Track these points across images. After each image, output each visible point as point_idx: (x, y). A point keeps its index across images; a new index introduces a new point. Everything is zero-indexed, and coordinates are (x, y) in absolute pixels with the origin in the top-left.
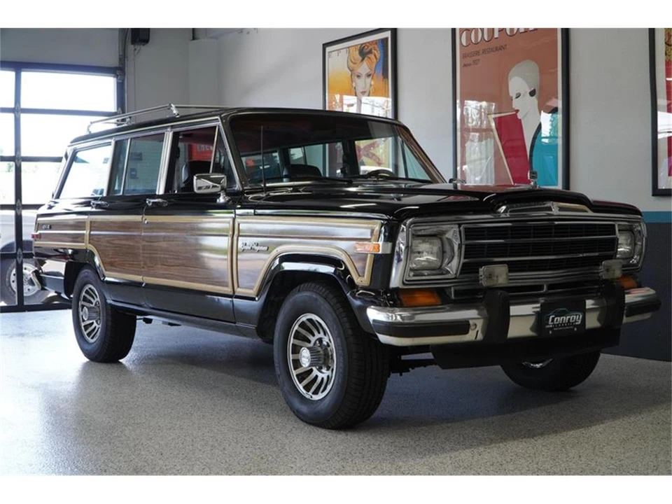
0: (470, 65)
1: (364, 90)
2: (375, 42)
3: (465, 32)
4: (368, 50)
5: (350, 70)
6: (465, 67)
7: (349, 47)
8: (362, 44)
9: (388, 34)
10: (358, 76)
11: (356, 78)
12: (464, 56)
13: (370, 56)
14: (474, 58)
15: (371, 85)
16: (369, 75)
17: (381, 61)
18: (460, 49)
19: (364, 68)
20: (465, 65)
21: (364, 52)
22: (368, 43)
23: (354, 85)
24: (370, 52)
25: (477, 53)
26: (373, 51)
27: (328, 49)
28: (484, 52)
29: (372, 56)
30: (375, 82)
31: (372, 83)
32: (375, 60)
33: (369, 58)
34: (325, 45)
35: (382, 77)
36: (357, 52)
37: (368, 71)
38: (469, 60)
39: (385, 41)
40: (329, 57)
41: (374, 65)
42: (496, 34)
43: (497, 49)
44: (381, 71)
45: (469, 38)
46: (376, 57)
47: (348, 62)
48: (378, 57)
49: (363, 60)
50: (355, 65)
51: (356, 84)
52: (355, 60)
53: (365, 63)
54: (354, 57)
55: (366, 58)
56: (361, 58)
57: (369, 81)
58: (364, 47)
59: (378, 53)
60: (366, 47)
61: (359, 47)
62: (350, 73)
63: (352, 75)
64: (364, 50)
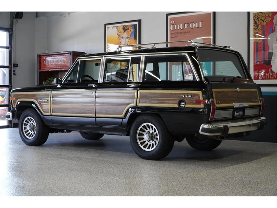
0: (174, 37)
1: (125, 43)
2: (131, 26)
3: (172, 25)
4: (127, 28)
5: (118, 35)
6: (172, 38)
7: (118, 26)
8: (124, 26)
9: (137, 23)
10: (122, 38)
11: (121, 39)
12: (171, 34)
13: (128, 30)
14: (176, 35)
15: (128, 42)
16: (127, 38)
17: (134, 33)
18: (170, 31)
19: (125, 35)
20: (172, 37)
21: (125, 29)
22: (127, 25)
23: (120, 41)
24: (128, 29)
25: (178, 33)
26: (130, 29)
27: (107, 26)
28: (180, 33)
29: (129, 31)
30: (130, 41)
31: (129, 41)
32: (130, 32)
34: (106, 25)
35: (134, 39)
36: (122, 29)
37: (127, 36)
38: (173, 36)
39: (135, 26)
40: (108, 29)
42: (186, 27)
43: (186, 32)
44: (133, 37)
45: (174, 27)
46: (131, 31)
47: (117, 32)
48: (132, 31)
49: (124, 32)
50: (121, 34)
51: (121, 41)
52: (120, 31)
53: (125, 33)
54: (120, 30)
55: (126, 31)
56: (123, 31)
57: (127, 40)
58: (125, 27)
59: (132, 30)
60: (126, 27)
61: (123, 26)
62: (118, 36)
63: (119, 37)
64: (125, 28)
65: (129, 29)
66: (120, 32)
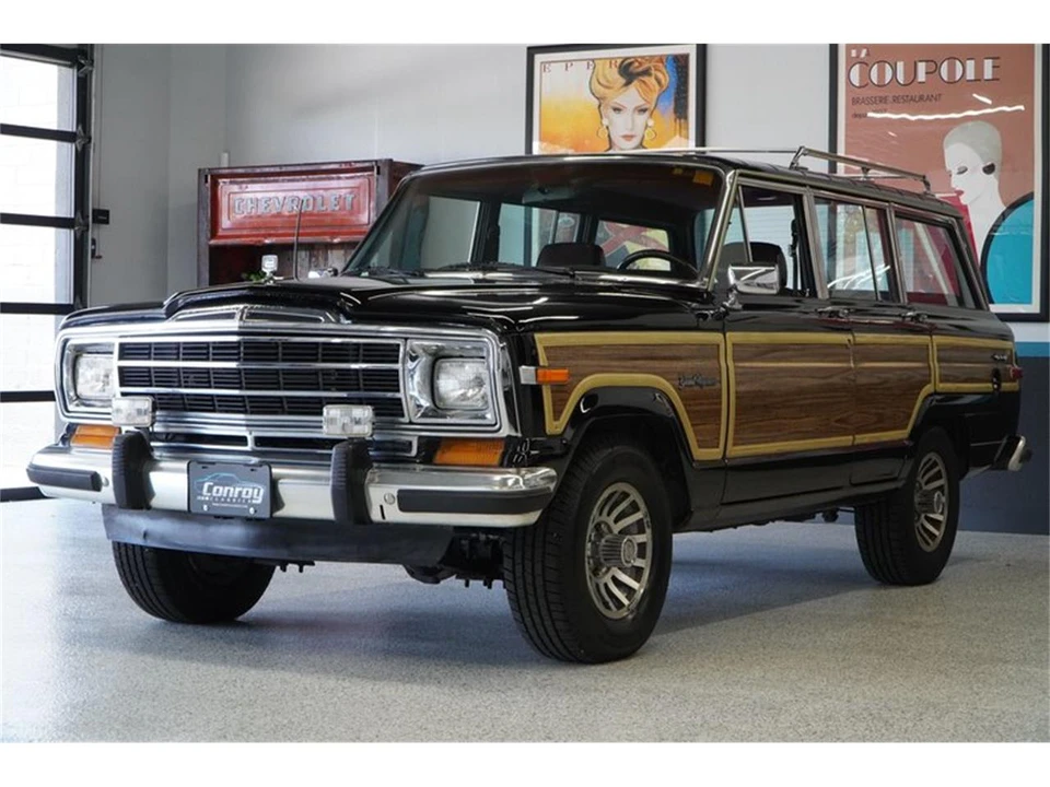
0: (867, 117)
1: (629, 133)
2: (661, 59)
3: (857, 66)
4: (640, 69)
5: (597, 98)
6: (857, 120)
7: (593, 60)
8: (626, 59)
9: (689, 50)
10: (617, 110)
11: (613, 113)
12: (853, 101)
13: (646, 79)
14: (877, 107)
15: (647, 126)
16: (642, 110)
18: (847, 89)
19: (632, 96)
20: (856, 116)
21: (630, 72)
22: (643, 58)
23: (605, 122)
24: (647, 72)
25: (882, 101)
26: (653, 72)
27: (540, 58)
28: (895, 100)
29: (651, 81)
30: (656, 123)
31: (651, 123)
32: (657, 87)
33: (644, 82)
34: (533, 51)
35: (673, 116)
36: (615, 70)
37: (640, 102)
38: (863, 110)
39: (680, 58)
40: (543, 70)
41: (655, 96)
42: (922, 77)
43: (921, 98)
44: (672, 106)
45: (865, 75)
46: (659, 82)
47: (590, 83)
48: (663, 81)
49: (628, 84)
50: (607, 91)
51: (611, 122)
52: (608, 81)
53: (633, 88)
54: (605, 76)
55: (635, 82)
56: (622, 81)
57: (641, 119)
58: (631, 64)
59: (666, 77)
60: (637, 64)
61: (619, 61)
62: (596, 102)
63: (600, 106)
64: (631, 68)
65: (650, 75)
66: (601, 81)
